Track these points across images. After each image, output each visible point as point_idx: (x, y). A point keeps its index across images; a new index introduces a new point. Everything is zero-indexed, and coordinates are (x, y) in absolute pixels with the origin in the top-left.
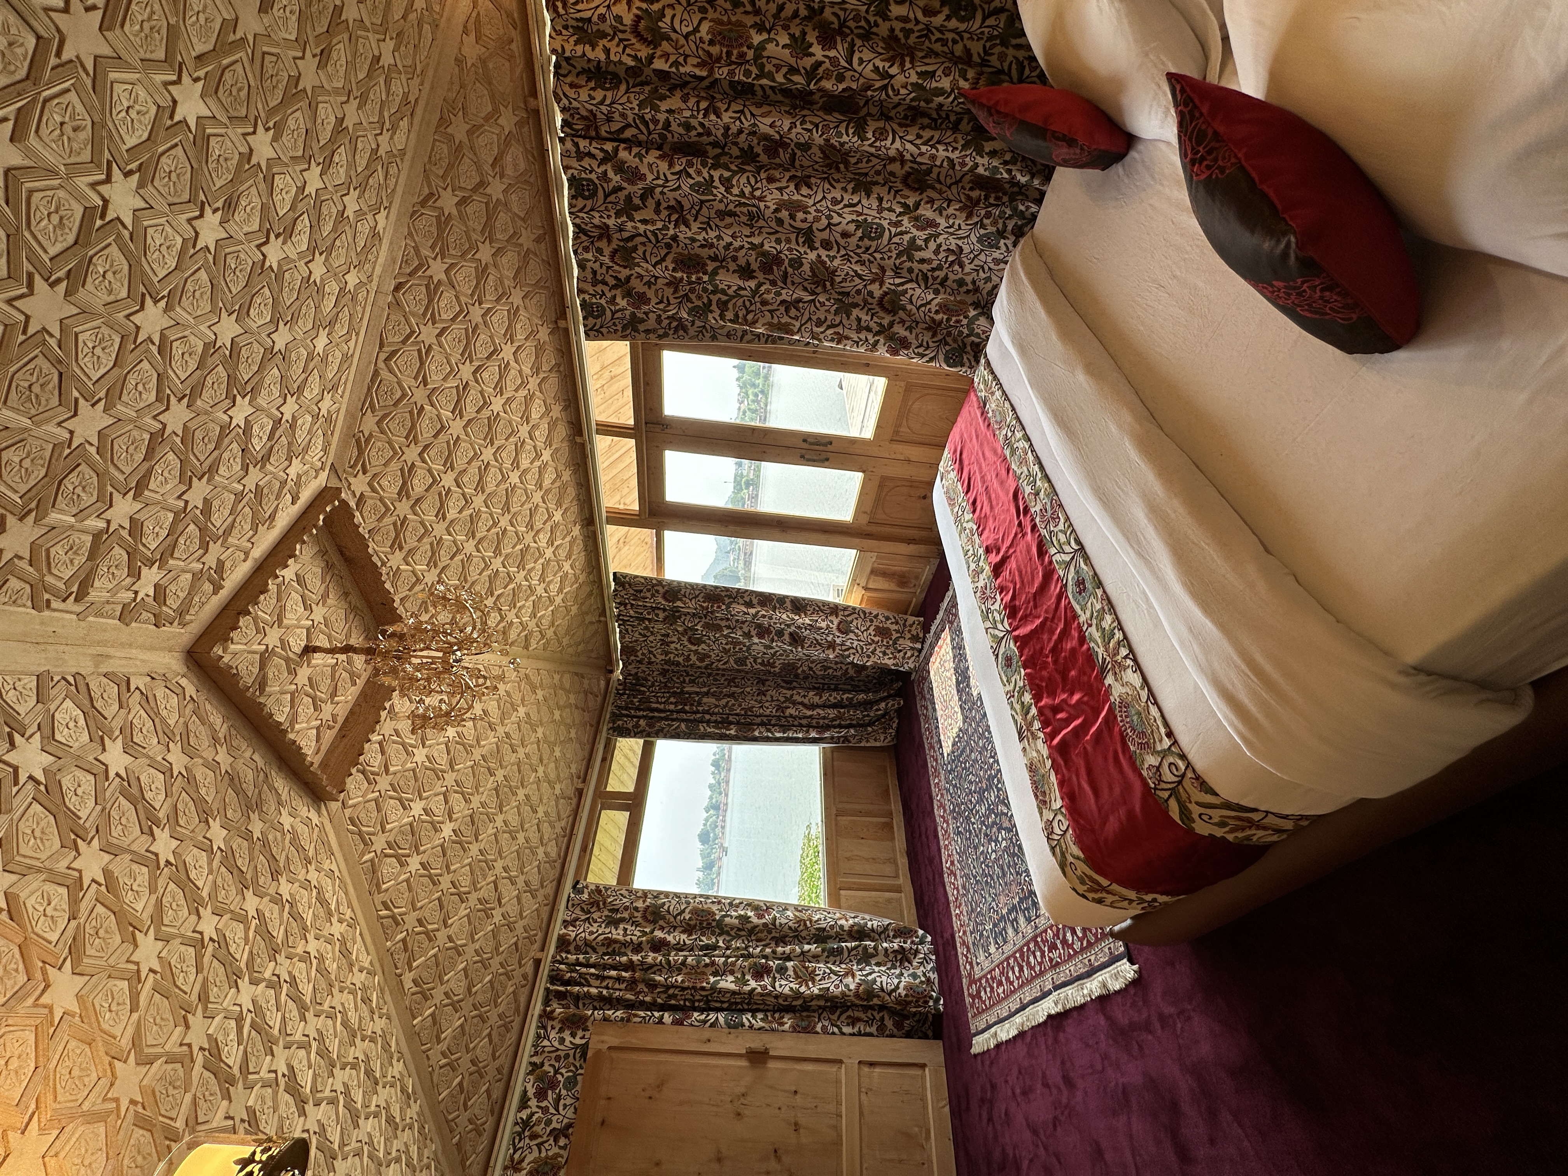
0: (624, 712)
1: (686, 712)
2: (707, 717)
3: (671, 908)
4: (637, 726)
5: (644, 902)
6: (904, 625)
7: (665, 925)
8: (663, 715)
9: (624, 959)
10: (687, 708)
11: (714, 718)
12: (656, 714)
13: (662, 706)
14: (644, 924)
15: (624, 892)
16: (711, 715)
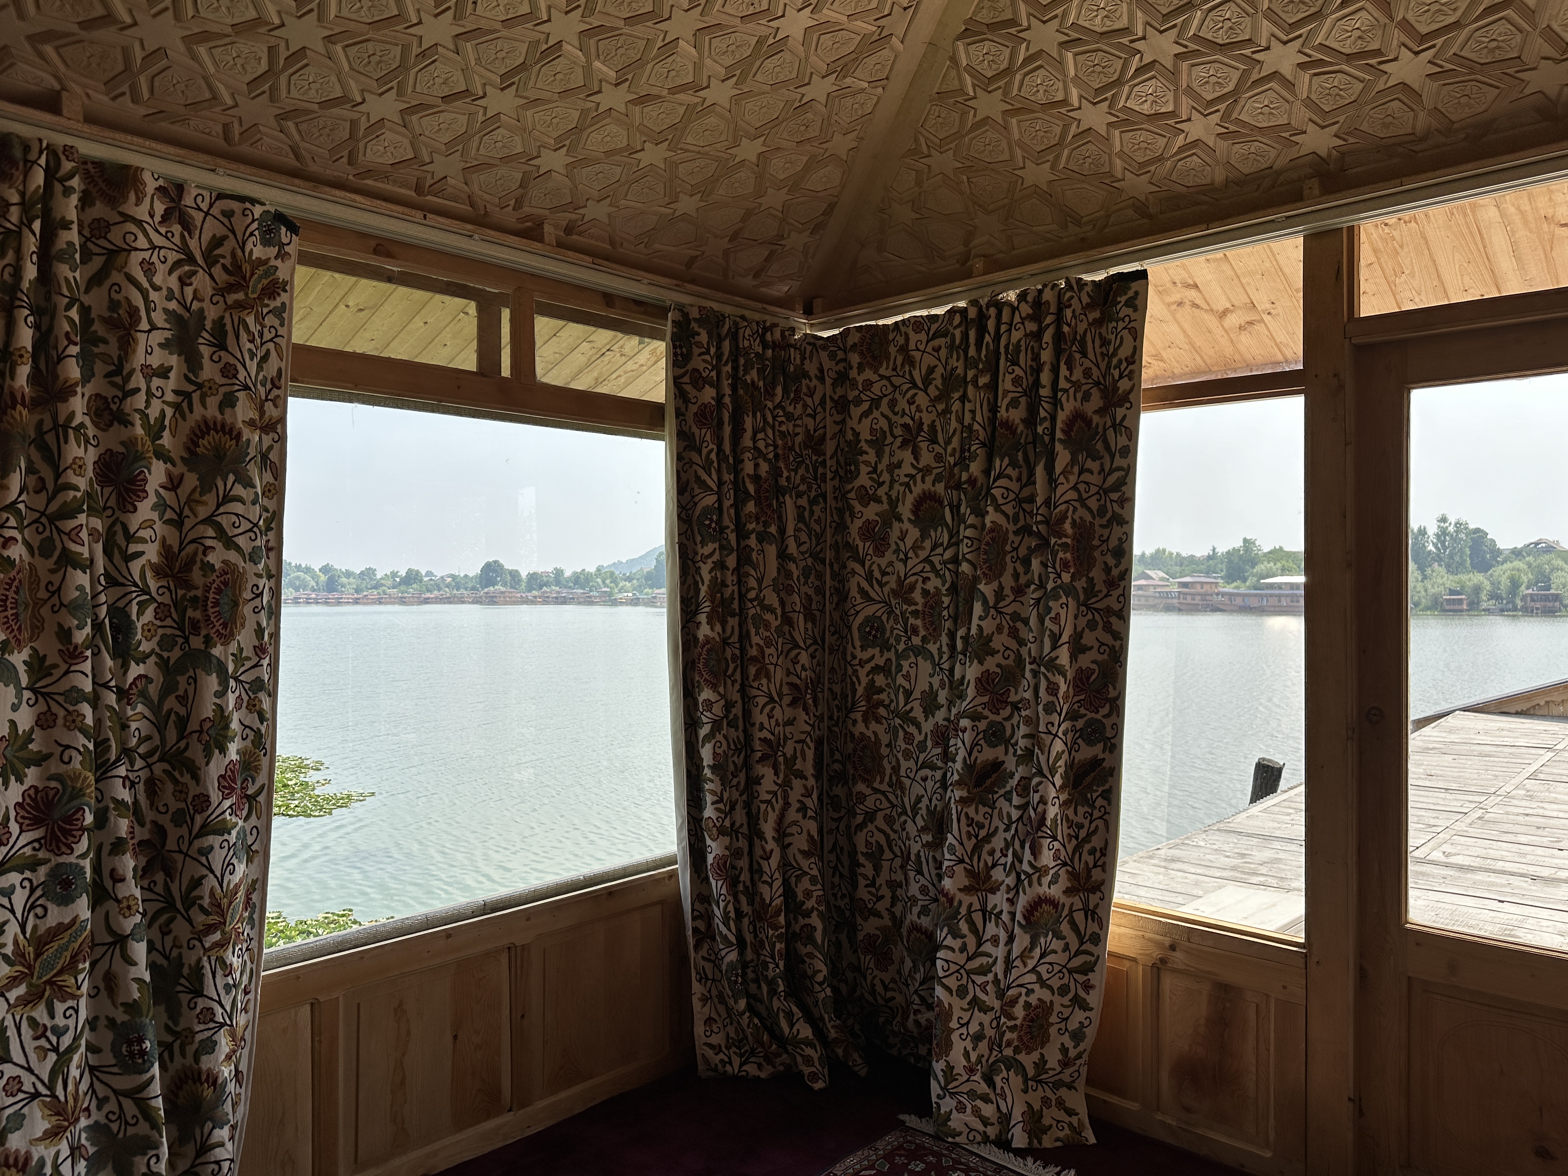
0: (726, 345)
1: (738, 506)
2: (731, 561)
3: (238, 507)
4: (699, 381)
5: (251, 423)
6: (1058, 1085)
7: (184, 491)
8: (727, 447)
9: (73, 370)
10: (751, 507)
11: (730, 578)
12: (727, 430)
13: (747, 442)
14: (185, 428)
15: (274, 363)
16: (737, 570)
